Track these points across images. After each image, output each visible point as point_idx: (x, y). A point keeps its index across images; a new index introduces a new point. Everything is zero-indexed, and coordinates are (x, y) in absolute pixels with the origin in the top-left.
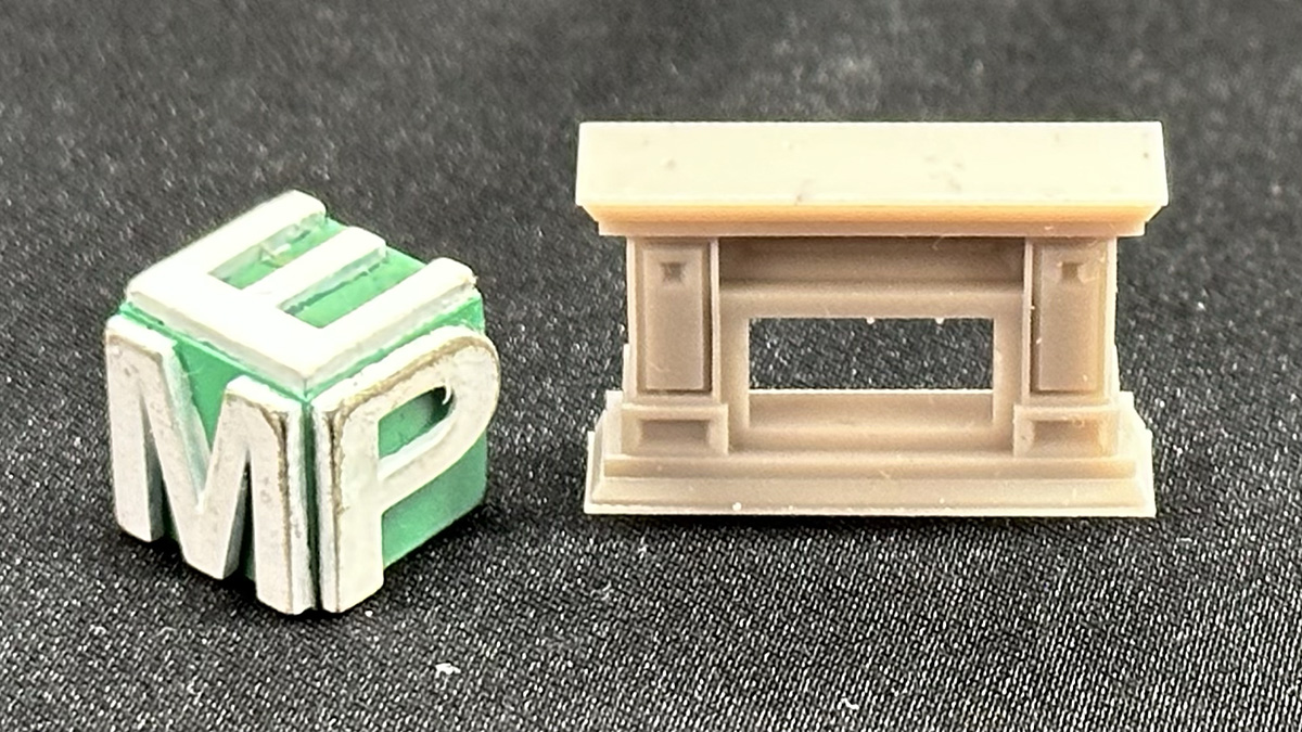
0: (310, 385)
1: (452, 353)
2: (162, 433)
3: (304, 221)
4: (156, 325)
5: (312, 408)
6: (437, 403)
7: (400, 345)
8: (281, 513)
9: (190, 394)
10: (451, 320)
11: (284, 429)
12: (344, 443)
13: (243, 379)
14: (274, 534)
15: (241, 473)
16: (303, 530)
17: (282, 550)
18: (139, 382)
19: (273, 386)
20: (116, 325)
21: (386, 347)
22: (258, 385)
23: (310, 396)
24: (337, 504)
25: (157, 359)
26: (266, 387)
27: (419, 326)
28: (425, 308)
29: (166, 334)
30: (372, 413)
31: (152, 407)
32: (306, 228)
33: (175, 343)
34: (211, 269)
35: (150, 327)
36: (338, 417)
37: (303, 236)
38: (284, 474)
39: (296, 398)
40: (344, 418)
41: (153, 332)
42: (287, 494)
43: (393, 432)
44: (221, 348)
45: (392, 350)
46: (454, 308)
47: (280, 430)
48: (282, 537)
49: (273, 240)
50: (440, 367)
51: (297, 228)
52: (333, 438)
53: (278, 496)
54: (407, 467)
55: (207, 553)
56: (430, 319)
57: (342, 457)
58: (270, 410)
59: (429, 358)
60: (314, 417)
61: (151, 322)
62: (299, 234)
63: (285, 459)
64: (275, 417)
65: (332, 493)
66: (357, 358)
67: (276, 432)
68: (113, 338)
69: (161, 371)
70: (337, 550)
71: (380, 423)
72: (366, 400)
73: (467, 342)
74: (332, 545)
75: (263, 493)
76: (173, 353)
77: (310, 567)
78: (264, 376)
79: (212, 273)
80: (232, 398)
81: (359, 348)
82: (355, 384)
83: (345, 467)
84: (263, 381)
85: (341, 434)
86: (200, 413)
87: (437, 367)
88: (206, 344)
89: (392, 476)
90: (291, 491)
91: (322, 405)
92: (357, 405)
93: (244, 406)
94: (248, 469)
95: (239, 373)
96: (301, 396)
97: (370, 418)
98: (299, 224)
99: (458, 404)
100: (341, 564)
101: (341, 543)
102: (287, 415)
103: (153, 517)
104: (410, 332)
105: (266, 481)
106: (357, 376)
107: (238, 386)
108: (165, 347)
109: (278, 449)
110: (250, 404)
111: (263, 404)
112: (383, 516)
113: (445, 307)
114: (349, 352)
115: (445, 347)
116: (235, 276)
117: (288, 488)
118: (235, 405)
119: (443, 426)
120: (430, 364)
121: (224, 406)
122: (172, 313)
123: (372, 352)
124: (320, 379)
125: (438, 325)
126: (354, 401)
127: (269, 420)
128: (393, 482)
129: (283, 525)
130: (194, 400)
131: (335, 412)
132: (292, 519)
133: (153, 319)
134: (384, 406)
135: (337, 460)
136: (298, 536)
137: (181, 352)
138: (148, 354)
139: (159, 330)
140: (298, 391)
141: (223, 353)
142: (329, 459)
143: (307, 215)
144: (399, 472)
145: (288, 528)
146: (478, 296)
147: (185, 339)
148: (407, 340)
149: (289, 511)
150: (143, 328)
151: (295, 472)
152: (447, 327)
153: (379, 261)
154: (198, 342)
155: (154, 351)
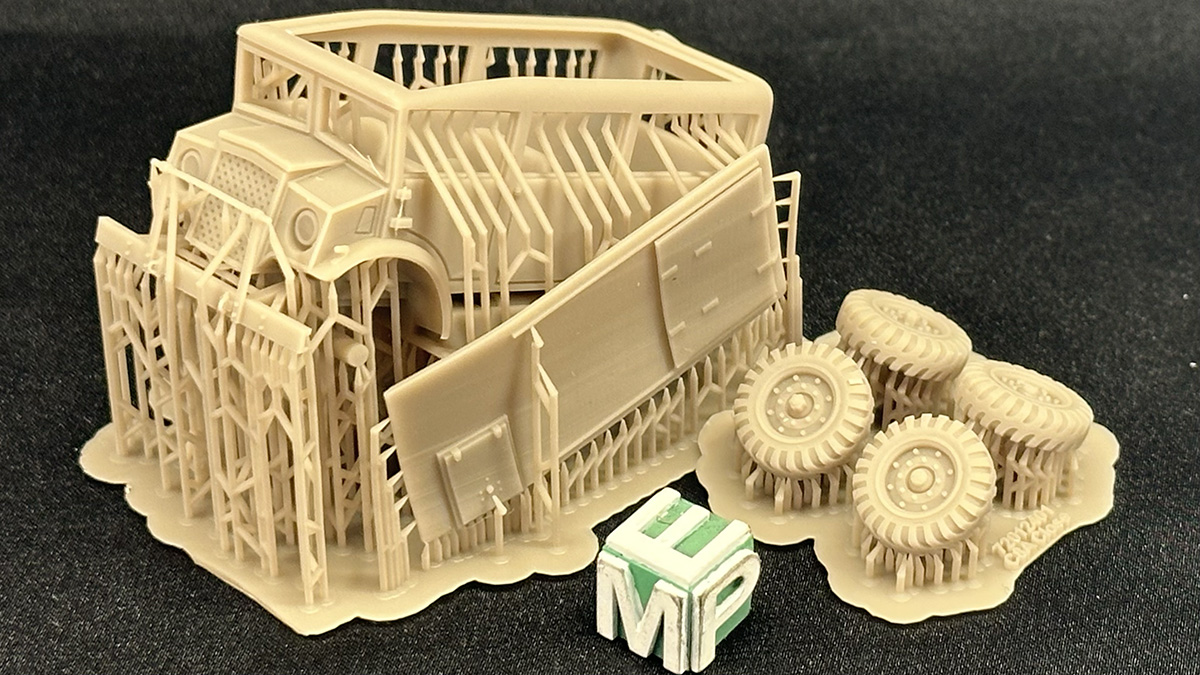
0: (691, 585)
1: (744, 562)
2: (622, 599)
4: (620, 556)
5: (692, 594)
6: (738, 582)
7: (724, 562)
8: (677, 635)
9: (634, 584)
10: (742, 548)
11: (681, 605)
12: (705, 608)
13: (661, 581)
14: (673, 643)
15: (658, 619)
16: (686, 642)
17: (677, 650)
18: (612, 579)
19: (674, 584)
20: (602, 556)
21: (719, 563)
22: (667, 584)
23: (691, 589)
24: (701, 631)
25: (622, 571)
26: (671, 585)
27: (730, 552)
28: (733, 544)
29: (625, 559)
30: (715, 593)
31: (618, 589)
32: (674, 504)
33: (627, 564)
34: (640, 528)
35: (617, 557)
36: (703, 598)
37: (673, 507)
38: (680, 621)
39: (685, 590)
40: (705, 598)
41: (619, 559)
42: (680, 628)
43: (721, 599)
44: (650, 567)
45: (721, 564)
46: (742, 542)
47: (678, 602)
48: (677, 644)
49: (661, 512)
51: (670, 505)
52: (701, 605)
53: (676, 630)
54: (726, 610)
55: (640, 646)
56: (734, 548)
57: (704, 612)
58: (675, 597)
59: (735, 567)
60: (693, 597)
61: (618, 555)
62: (671, 507)
63: (681, 615)
64: (677, 600)
65: (699, 627)
66: (708, 571)
67: (677, 605)
68: (601, 562)
69: (623, 576)
70: (700, 649)
71: (718, 596)
72: (713, 589)
73: (748, 558)
74: (698, 647)
75: (669, 626)
76: (628, 568)
77: (688, 655)
78: (671, 580)
79: (640, 531)
80: (657, 590)
82: (708, 582)
83: (704, 617)
84: (670, 582)
85: (704, 604)
87: (738, 570)
88: (643, 565)
89: (721, 616)
90: (682, 628)
91: (697, 594)
92: (710, 591)
93: (662, 593)
94: (663, 617)
95: (658, 579)
96: (688, 590)
97: (714, 595)
99: (743, 583)
100: (701, 653)
102: (681, 597)
103: (614, 631)
104: (727, 555)
105: (671, 622)
107: (659, 585)
108: (625, 566)
109: (677, 612)
110: (665, 593)
111: (672, 595)
112: (716, 631)
113: (739, 543)
114: (705, 569)
115: (742, 561)
116: (651, 532)
117: (681, 626)
118: (659, 593)
119: (739, 591)
120: (735, 569)
121: (653, 593)
122: (628, 551)
123: (713, 566)
124: (694, 582)
125: (738, 550)
127: (674, 599)
128: (721, 618)
129: (678, 640)
130: (636, 586)
131: (701, 597)
132: (682, 638)
133: (619, 553)
134: (718, 590)
135: (702, 615)
136: (684, 645)
137: (632, 568)
138: (616, 568)
139: (621, 558)
140: (687, 588)
141: (650, 569)
142: (699, 614)
143: (674, 499)
144: (723, 613)
145: (680, 641)
147: (633, 562)
148: (726, 559)
149: (681, 635)
150: (614, 557)
151: (684, 620)
152: (741, 551)
153: (707, 519)
154: (639, 564)
155: (620, 567)
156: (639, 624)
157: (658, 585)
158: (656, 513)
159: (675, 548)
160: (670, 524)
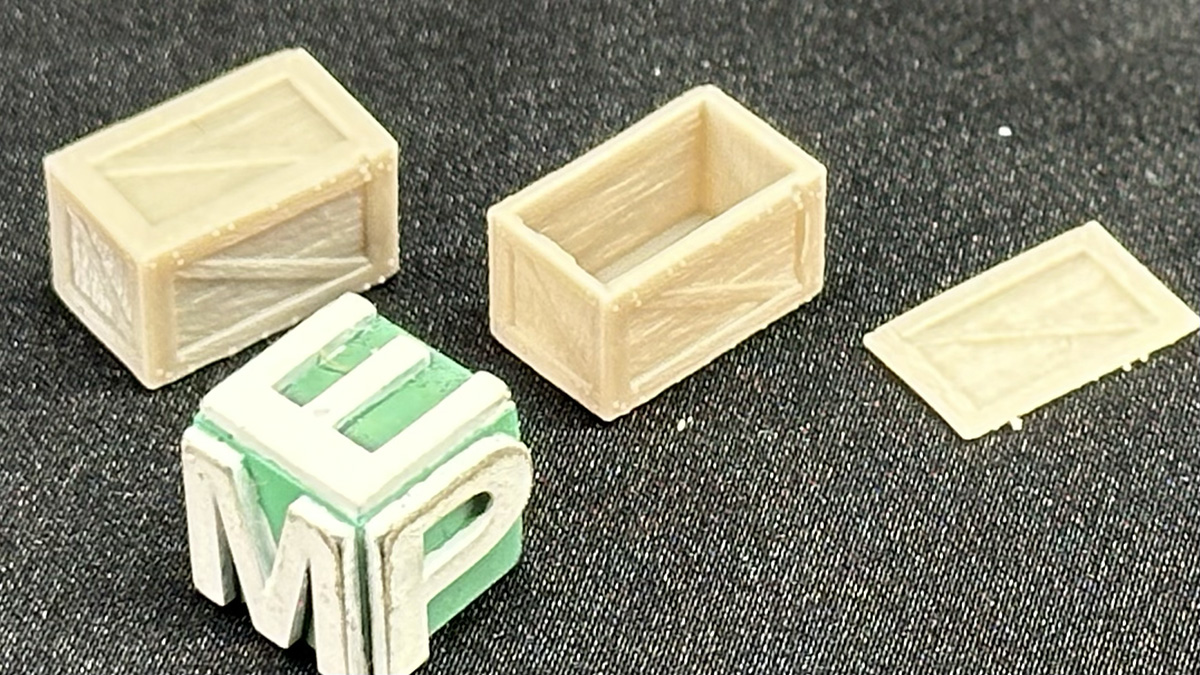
0: (363, 512)
1: (489, 465)
2: (232, 528)
3: (358, 324)
4: (226, 438)
5: (364, 532)
6: (480, 503)
7: (444, 461)
8: (340, 613)
9: (257, 498)
10: (488, 433)
11: (340, 552)
12: (393, 560)
13: (303, 499)
14: (333, 626)
15: (303, 575)
16: (358, 623)
17: (339, 640)
18: (211, 486)
19: (330, 508)
20: (192, 436)
21: (430, 465)
22: (316, 506)
23: (363, 521)
24: (386, 607)
25: (228, 471)
26: (324, 509)
27: (461, 441)
28: (466, 426)
29: (235, 446)
30: (418, 530)
31: (224, 506)
32: (359, 329)
33: (242, 457)
35: (221, 439)
36: (387, 541)
37: (357, 336)
38: (341, 584)
39: (350, 522)
40: (393, 540)
41: (224, 445)
42: (343, 599)
43: (436, 538)
44: (283, 467)
45: (436, 467)
46: (491, 420)
47: (336, 550)
48: (339, 629)
49: (329, 347)
50: (478, 479)
51: (351, 331)
52: (383, 555)
53: (336, 600)
54: (450, 563)
55: (275, 625)
56: (470, 434)
57: (392, 569)
58: (328, 535)
59: (468, 474)
60: (366, 539)
61: (221, 435)
62: (352, 336)
63: (341, 572)
64: (333, 540)
65: (383, 597)
66: (404, 482)
67: (333, 552)
68: (188, 448)
69: (232, 481)
70: (388, 641)
71: (426, 534)
72: (412, 521)
73: (499, 454)
74: (384, 637)
75: (322, 595)
76: (241, 466)
77: (365, 650)
78: (323, 498)
79: (275, 387)
80: (294, 518)
81: (406, 472)
82: (403, 506)
83: (394, 578)
84: (321, 504)
85: (390, 553)
86: (267, 515)
87: (477, 480)
88: (270, 461)
89: (436, 573)
90: (347, 597)
91: (374, 531)
92: (404, 527)
93: (305, 527)
94: (308, 571)
95: (298, 493)
96: (355, 521)
97: (416, 534)
98: (352, 328)
99: (495, 503)
100: (392, 649)
101: (393, 634)
102: (342, 539)
103: (225, 586)
104: (452, 449)
105: (325, 586)
106: (405, 497)
107: (301, 507)
108: (234, 460)
109: (335, 564)
110: (310, 526)
111: (322, 528)
112: (428, 605)
113: (483, 421)
114: (398, 478)
115: (482, 462)
116: (298, 391)
117: (344, 595)
118: (296, 524)
119: (482, 521)
120: (470, 478)
121: (287, 522)
122: (241, 430)
123: (419, 472)
124: (372, 506)
125: (476, 439)
126: (400, 524)
127: (325, 539)
128: (437, 577)
129: (341, 621)
130: (260, 502)
131: (384, 537)
132: (348, 618)
133: (224, 432)
134: (429, 521)
135: (387, 574)
136: (353, 629)
137: (246, 463)
138: (218, 466)
139: (229, 443)
140: (353, 515)
141: (285, 472)
142: (380, 572)
143: (360, 319)
144: (443, 568)
145: (345, 624)
146: (512, 405)
147: (252, 455)
148: (451, 456)
149: (344, 612)
150: (214, 440)
151: (351, 581)
152: (485, 440)
153: (425, 367)
154: (263, 457)
155: (224, 464)
156: (270, 582)
157: (295, 508)
158: (315, 347)
159: (341, 431)
160: (345, 374)
